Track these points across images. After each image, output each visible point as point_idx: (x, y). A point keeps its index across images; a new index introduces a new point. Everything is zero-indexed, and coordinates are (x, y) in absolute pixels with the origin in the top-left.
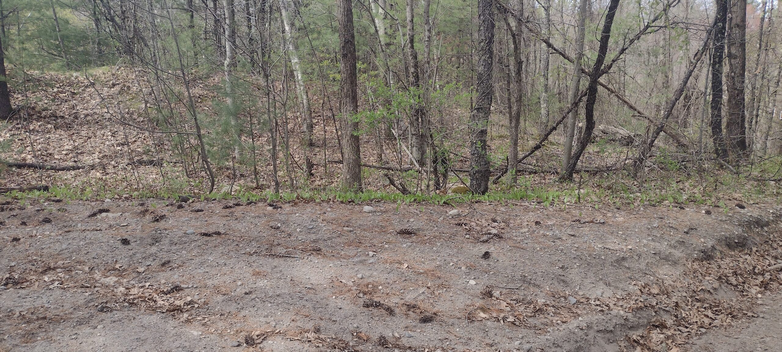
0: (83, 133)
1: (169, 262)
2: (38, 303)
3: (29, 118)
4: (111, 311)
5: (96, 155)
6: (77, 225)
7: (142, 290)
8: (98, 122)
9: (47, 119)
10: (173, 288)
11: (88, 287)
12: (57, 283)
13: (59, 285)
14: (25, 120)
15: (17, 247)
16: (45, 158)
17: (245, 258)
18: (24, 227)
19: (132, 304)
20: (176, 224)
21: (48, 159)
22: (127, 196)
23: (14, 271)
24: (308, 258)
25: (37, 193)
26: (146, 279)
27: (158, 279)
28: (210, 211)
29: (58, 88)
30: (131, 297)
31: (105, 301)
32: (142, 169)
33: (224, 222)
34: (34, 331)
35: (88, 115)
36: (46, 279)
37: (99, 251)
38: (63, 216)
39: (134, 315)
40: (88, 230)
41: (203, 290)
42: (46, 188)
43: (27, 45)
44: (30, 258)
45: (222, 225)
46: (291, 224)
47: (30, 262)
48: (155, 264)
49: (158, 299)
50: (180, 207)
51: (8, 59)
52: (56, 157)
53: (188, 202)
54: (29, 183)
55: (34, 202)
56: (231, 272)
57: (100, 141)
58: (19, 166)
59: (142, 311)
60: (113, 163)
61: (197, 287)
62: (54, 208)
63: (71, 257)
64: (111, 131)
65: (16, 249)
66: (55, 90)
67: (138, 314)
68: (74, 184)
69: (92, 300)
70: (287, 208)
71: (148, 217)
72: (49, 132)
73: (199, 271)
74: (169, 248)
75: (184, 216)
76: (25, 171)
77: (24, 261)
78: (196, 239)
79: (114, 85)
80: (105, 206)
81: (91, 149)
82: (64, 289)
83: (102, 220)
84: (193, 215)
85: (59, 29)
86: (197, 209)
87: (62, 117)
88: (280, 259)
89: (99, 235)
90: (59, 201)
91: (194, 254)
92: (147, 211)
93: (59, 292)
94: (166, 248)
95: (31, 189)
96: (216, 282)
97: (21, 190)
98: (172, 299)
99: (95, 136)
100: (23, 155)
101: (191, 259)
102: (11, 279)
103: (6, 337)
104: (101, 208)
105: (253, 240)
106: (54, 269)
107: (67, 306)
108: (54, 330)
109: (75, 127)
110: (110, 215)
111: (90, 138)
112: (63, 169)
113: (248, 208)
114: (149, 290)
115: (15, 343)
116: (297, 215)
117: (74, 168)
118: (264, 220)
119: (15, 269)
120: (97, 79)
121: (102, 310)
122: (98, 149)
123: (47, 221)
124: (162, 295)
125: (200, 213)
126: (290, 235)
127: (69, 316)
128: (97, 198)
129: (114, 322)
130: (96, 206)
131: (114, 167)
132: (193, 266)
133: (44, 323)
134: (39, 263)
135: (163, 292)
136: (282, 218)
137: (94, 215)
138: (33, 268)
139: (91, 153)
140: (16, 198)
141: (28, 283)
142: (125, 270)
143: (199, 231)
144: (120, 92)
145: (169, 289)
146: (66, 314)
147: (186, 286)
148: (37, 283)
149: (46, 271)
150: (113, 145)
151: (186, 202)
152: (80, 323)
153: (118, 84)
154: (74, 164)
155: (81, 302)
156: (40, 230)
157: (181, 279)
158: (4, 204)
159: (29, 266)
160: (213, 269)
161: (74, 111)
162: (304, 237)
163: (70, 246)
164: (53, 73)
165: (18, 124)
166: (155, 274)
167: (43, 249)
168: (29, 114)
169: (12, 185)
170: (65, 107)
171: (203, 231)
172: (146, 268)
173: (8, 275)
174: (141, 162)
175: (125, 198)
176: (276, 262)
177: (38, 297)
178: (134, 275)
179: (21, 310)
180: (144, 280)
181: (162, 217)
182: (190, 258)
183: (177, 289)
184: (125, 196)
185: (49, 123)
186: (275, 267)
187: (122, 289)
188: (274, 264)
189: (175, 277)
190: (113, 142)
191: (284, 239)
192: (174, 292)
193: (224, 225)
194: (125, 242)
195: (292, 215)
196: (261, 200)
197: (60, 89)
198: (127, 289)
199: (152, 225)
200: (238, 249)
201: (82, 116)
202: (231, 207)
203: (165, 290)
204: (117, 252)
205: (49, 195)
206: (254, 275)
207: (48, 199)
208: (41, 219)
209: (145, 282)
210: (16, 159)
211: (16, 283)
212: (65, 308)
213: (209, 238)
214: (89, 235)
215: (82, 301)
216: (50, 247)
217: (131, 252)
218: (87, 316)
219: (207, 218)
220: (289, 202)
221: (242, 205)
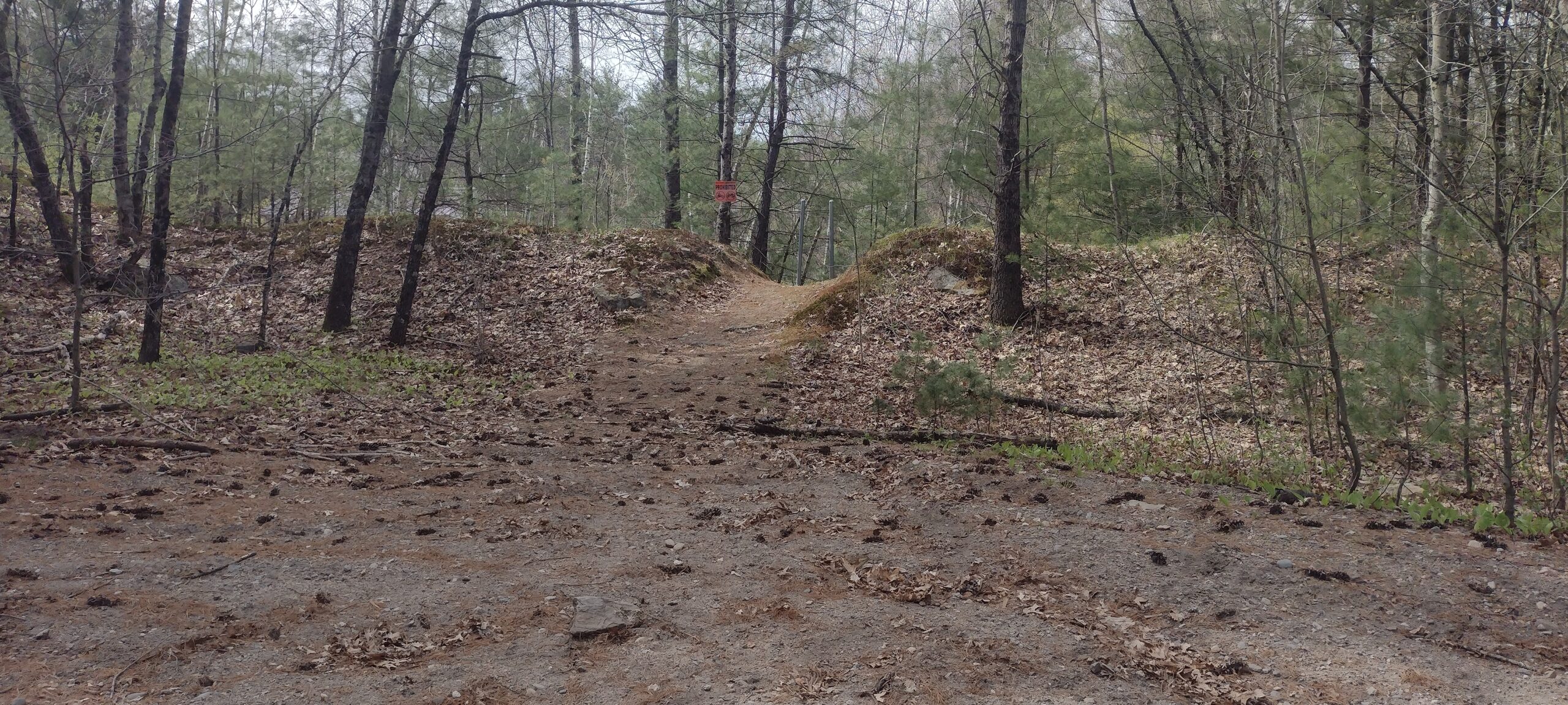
0: (1131, 354)
1: (1232, 613)
2: (1002, 632)
3: (1047, 323)
4: (1113, 678)
5: (1145, 396)
6: (1085, 514)
7: (1174, 654)
8: (1156, 336)
9: (1074, 327)
10: (1232, 666)
11: (1082, 626)
12: (1035, 606)
13: (1038, 612)
14: (1042, 326)
15: (989, 535)
16: (1063, 393)
17: (1393, 640)
18: (1005, 502)
19: (1150, 676)
20: (1259, 542)
21: (1068, 394)
22: (1183, 475)
23: (978, 573)
24: (1553, 676)
25: (1037, 450)
26: (1185, 637)
27: (1207, 641)
28: (1336, 528)
29: (1098, 272)
30: (1152, 662)
31: (1105, 657)
32: (1225, 427)
33: (1361, 556)
34: (988, 677)
35: (1142, 321)
36: (1021, 596)
37: (1111, 567)
38: (1067, 495)
39: (1151, 697)
40: (1101, 527)
41: (1290, 684)
42: (1053, 444)
43: (1058, 202)
44: (1003, 556)
45: (1355, 562)
46: (1524, 587)
47: (1003, 562)
48: (1206, 612)
49: (1199, 678)
50: (1276, 511)
51: (1026, 226)
52: (1080, 392)
53: (1296, 504)
54: (1032, 434)
55: (1029, 465)
56: (1357, 663)
57: (1158, 370)
58: (1022, 403)
59: (1167, 694)
60: (1174, 411)
61: (1278, 676)
62: (1055, 478)
63: (1065, 568)
64: (1178, 352)
65: (987, 538)
66: (1094, 276)
67: (1158, 696)
68: (1100, 443)
69: (1084, 650)
70: (1521, 550)
71: (1210, 521)
72: (1074, 349)
73: (1289, 644)
74: (1238, 586)
75: (1281, 529)
76: (1029, 412)
77: (995, 560)
78: (1294, 580)
79: (1193, 268)
80: (1139, 489)
81: (1140, 383)
82: (1045, 619)
83: (1128, 511)
84: (1297, 531)
85: (1113, 170)
86: (1309, 519)
87: (1099, 324)
88: (1481, 661)
89: (1117, 537)
90: (1066, 469)
91: (1284, 609)
92: (1210, 508)
93: (1035, 623)
94: (1230, 585)
95: (1030, 444)
96: (1321, 675)
97: (1017, 443)
98: (1227, 686)
99: (1150, 361)
100: (1031, 386)
101: (1276, 618)
102: (971, 584)
103: (947, 676)
104: (1132, 491)
105: (1419, 606)
106: (1036, 582)
107: (1044, 649)
108: (1016, 686)
109: (1118, 342)
110: (1144, 505)
111: (1140, 363)
112: (1087, 415)
113: (1424, 535)
114: (1186, 658)
115: (959, 689)
116: (1544, 569)
117: (1106, 415)
118: (1454, 568)
119: (980, 569)
120: (1165, 257)
121: (1097, 672)
122: (1151, 384)
123: (1041, 499)
124: (1209, 673)
125: (1314, 529)
126: (1515, 613)
127: (1043, 667)
128: (1130, 472)
129: (1114, 698)
130: (1124, 485)
131: (1175, 419)
132: (1278, 631)
133: (1005, 668)
134: (1016, 567)
135: (1211, 668)
136: (1504, 571)
137: (1116, 501)
138: (1006, 573)
139: (1136, 392)
140: (1004, 455)
141: (994, 597)
142: (1149, 610)
143: (1304, 564)
144: (1203, 281)
145: (1224, 665)
146: (1039, 663)
147: (1258, 668)
148: (1006, 600)
149: (1023, 582)
150: (1179, 379)
151: (1291, 503)
152: (1059, 684)
153: (1201, 266)
154: (1107, 408)
155: (1067, 649)
156: (1028, 514)
157: (1250, 652)
158: (987, 462)
159: (1000, 569)
160: (1320, 647)
161: (1120, 314)
162: (1554, 625)
163: (1066, 549)
164: (1092, 247)
165: (1029, 333)
166: (1202, 631)
167: (1024, 545)
168: (1047, 317)
169: (1007, 433)
170: (1104, 307)
171: (1311, 567)
172: (1189, 615)
173: (968, 578)
174: (1225, 415)
175: (1178, 478)
176: (1469, 665)
177: (1004, 623)
178: (1165, 623)
179: (976, 637)
180: (1179, 637)
181: (1237, 525)
182: (1276, 614)
183: (1238, 668)
184: (1177, 475)
185: (1076, 333)
186: (1465, 676)
187: (1139, 644)
188: (1463, 669)
189: (1241, 645)
190: (1179, 373)
191: (1497, 619)
192: (1231, 673)
193: (1360, 562)
194: (1158, 559)
195: (1531, 569)
196: (1459, 523)
197: (1101, 276)
198: (1147, 645)
199: (1214, 536)
200: (1383, 618)
201: (1132, 324)
202: (1383, 527)
203: (1216, 666)
204: (1141, 574)
205: (1055, 456)
206: (1408, 680)
207: (1051, 464)
208: (1032, 495)
209: (1182, 641)
210: (1019, 391)
211: (977, 593)
212: (1040, 653)
213: (1321, 582)
214: (1101, 534)
215: (1069, 648)
216: (1035, 545)
217: (1167, 579)
218: (1072, 675)
219: (1326, 541)
220: (1531, 538)
221: (1410, 527)
